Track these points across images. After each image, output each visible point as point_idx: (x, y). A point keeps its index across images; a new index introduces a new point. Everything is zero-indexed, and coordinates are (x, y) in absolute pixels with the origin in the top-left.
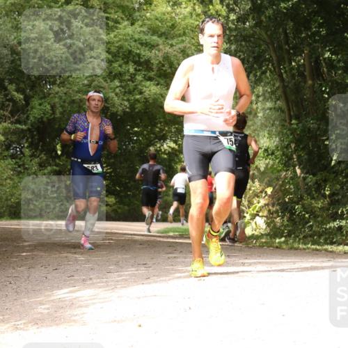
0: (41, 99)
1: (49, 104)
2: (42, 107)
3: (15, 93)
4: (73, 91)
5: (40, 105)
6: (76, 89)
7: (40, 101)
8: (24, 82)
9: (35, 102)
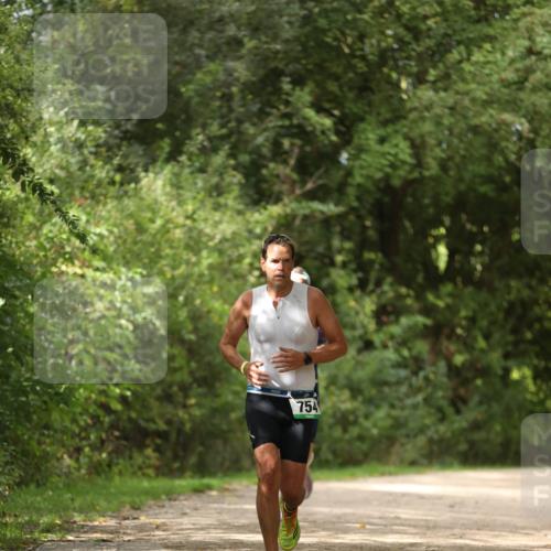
0: (385, 123)
1: (406, 137)
2: (386, 148)
3: (310, 113)
4: (473, 100)
5: (382, 141)
6: (480, 94)
7: (381, 132)
8: (337, 78)
9: (369, 134)
